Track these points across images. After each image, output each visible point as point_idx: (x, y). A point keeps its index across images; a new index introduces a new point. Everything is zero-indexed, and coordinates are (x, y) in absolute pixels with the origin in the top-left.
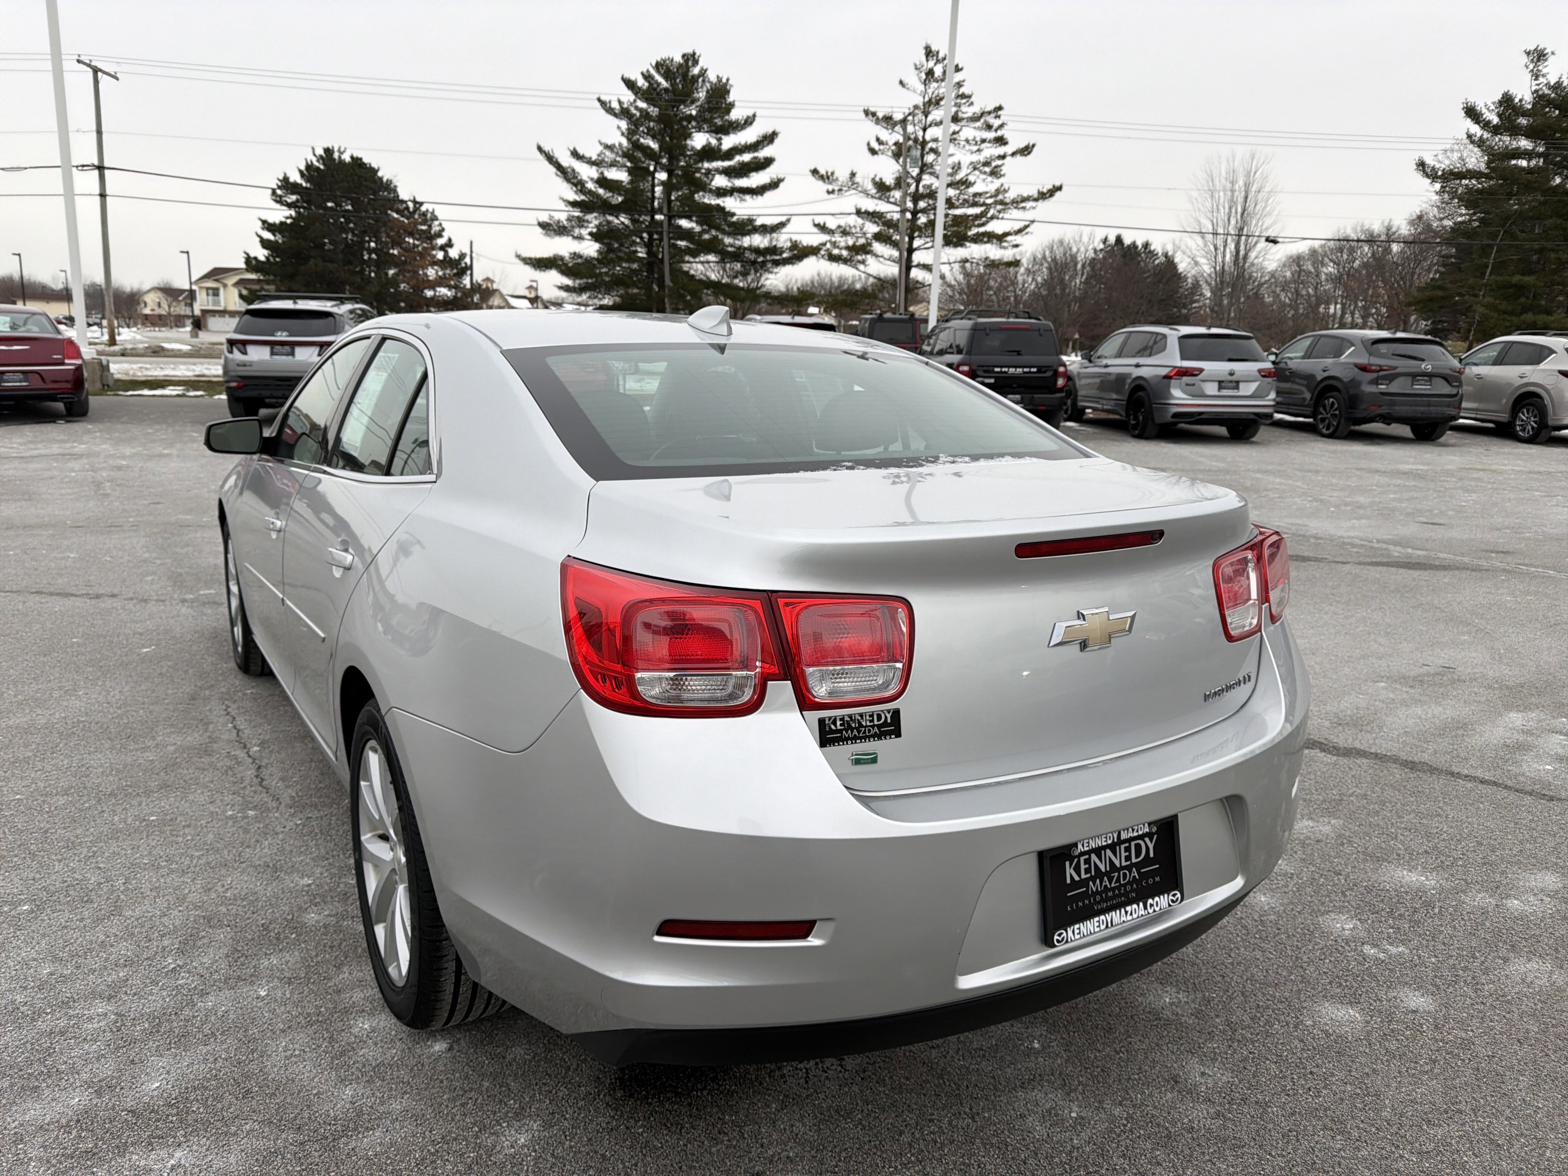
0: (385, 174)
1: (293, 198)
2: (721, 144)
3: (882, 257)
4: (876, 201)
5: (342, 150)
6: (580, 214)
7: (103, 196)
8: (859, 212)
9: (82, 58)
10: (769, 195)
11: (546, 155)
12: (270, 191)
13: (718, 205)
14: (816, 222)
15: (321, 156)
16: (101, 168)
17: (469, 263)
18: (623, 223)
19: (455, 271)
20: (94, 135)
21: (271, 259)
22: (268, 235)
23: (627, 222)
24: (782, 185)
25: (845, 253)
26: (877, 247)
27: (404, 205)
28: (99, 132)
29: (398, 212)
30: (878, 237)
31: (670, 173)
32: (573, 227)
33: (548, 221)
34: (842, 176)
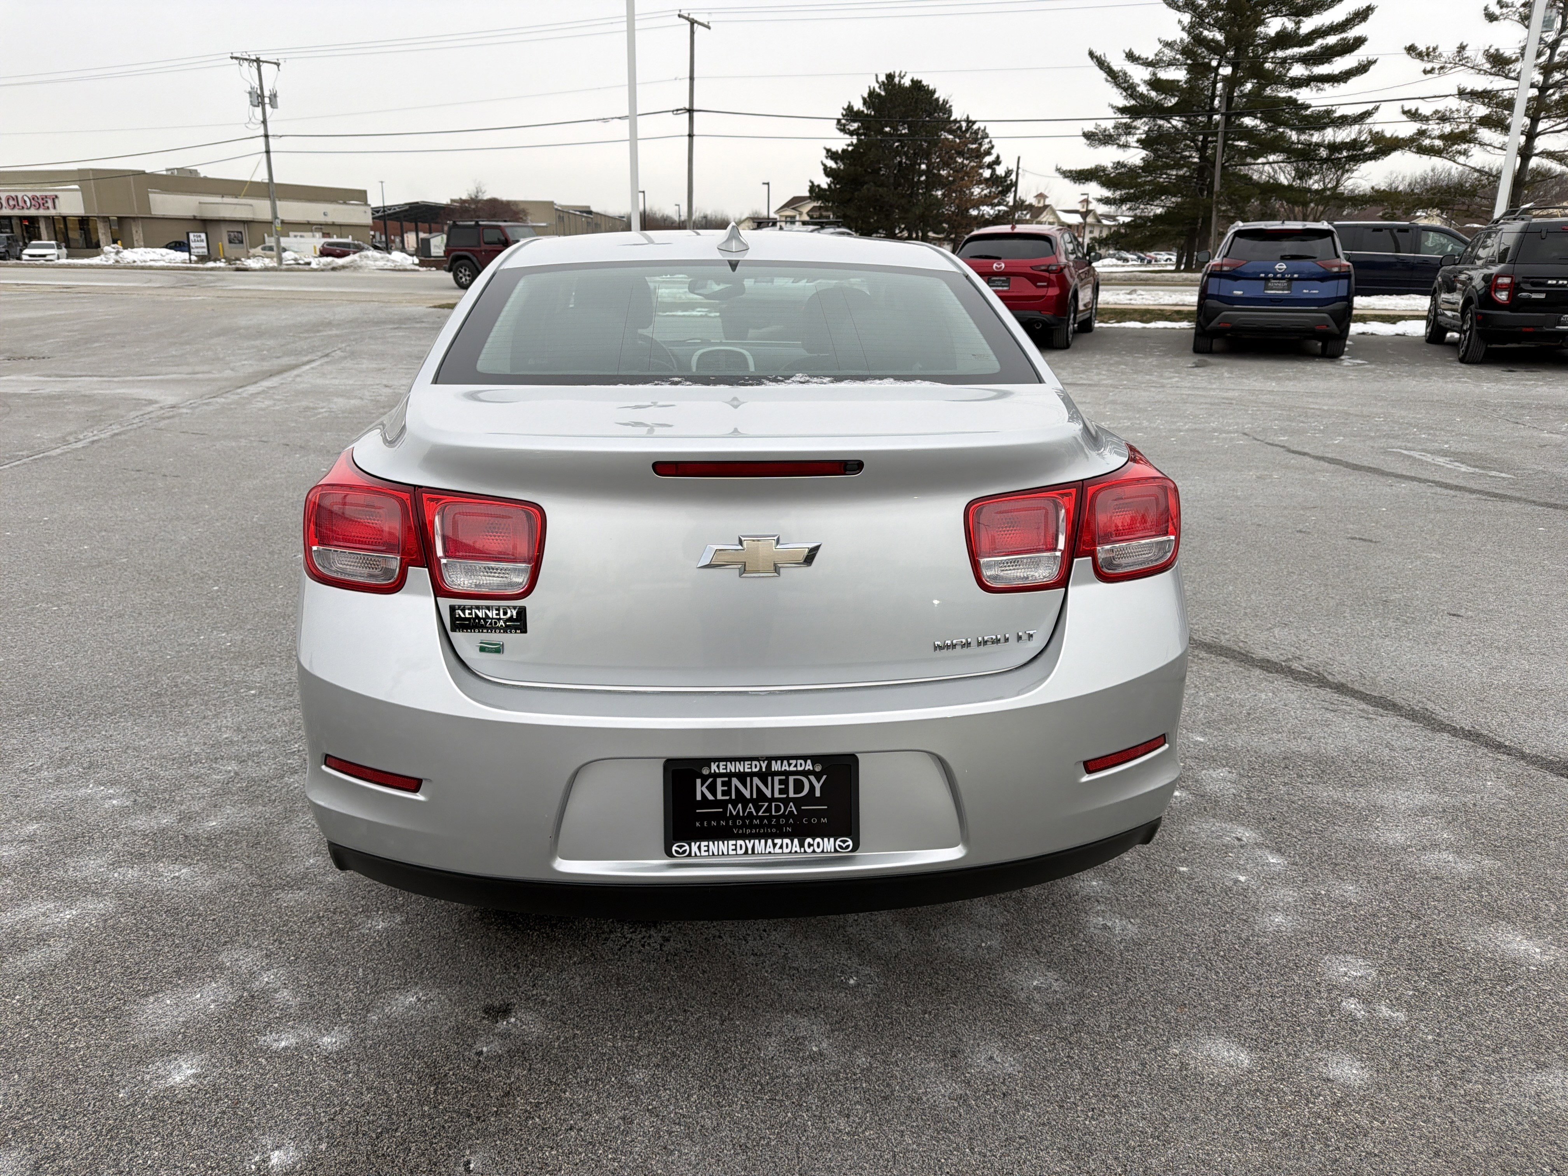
0: (941, 95)
1: (855, 126)
2: (1299, 28)
3: (1490, 145)
4: (1491, 78)
5: (902, 74)
6: (1128, 121)
7: (691, 136)
8: (1462, 94)
9: (682, 13)
10: (1354, 81)
11: (1097, 60)
12: (835, 121)
13: (1290, 97)
14: (1406, 109)
15: (883, 82)
16: (691, 111)
17: (1014, 180)
18: (1174, 127)
19: (1000, 189)
20: (688, 81)
21: (832, 186)
22: (831, 164)
23: (1179, 125)
24: (1372, 68)
25: (1438, 143)
26: (1484, 134)
27: (958, 125)
28: (692, 78)
29: (950, 132)
30: (1485, 122)
31: (1235, 66)
32: (1120, 135)
33: (1094, 130)
34: (1448, 50)
